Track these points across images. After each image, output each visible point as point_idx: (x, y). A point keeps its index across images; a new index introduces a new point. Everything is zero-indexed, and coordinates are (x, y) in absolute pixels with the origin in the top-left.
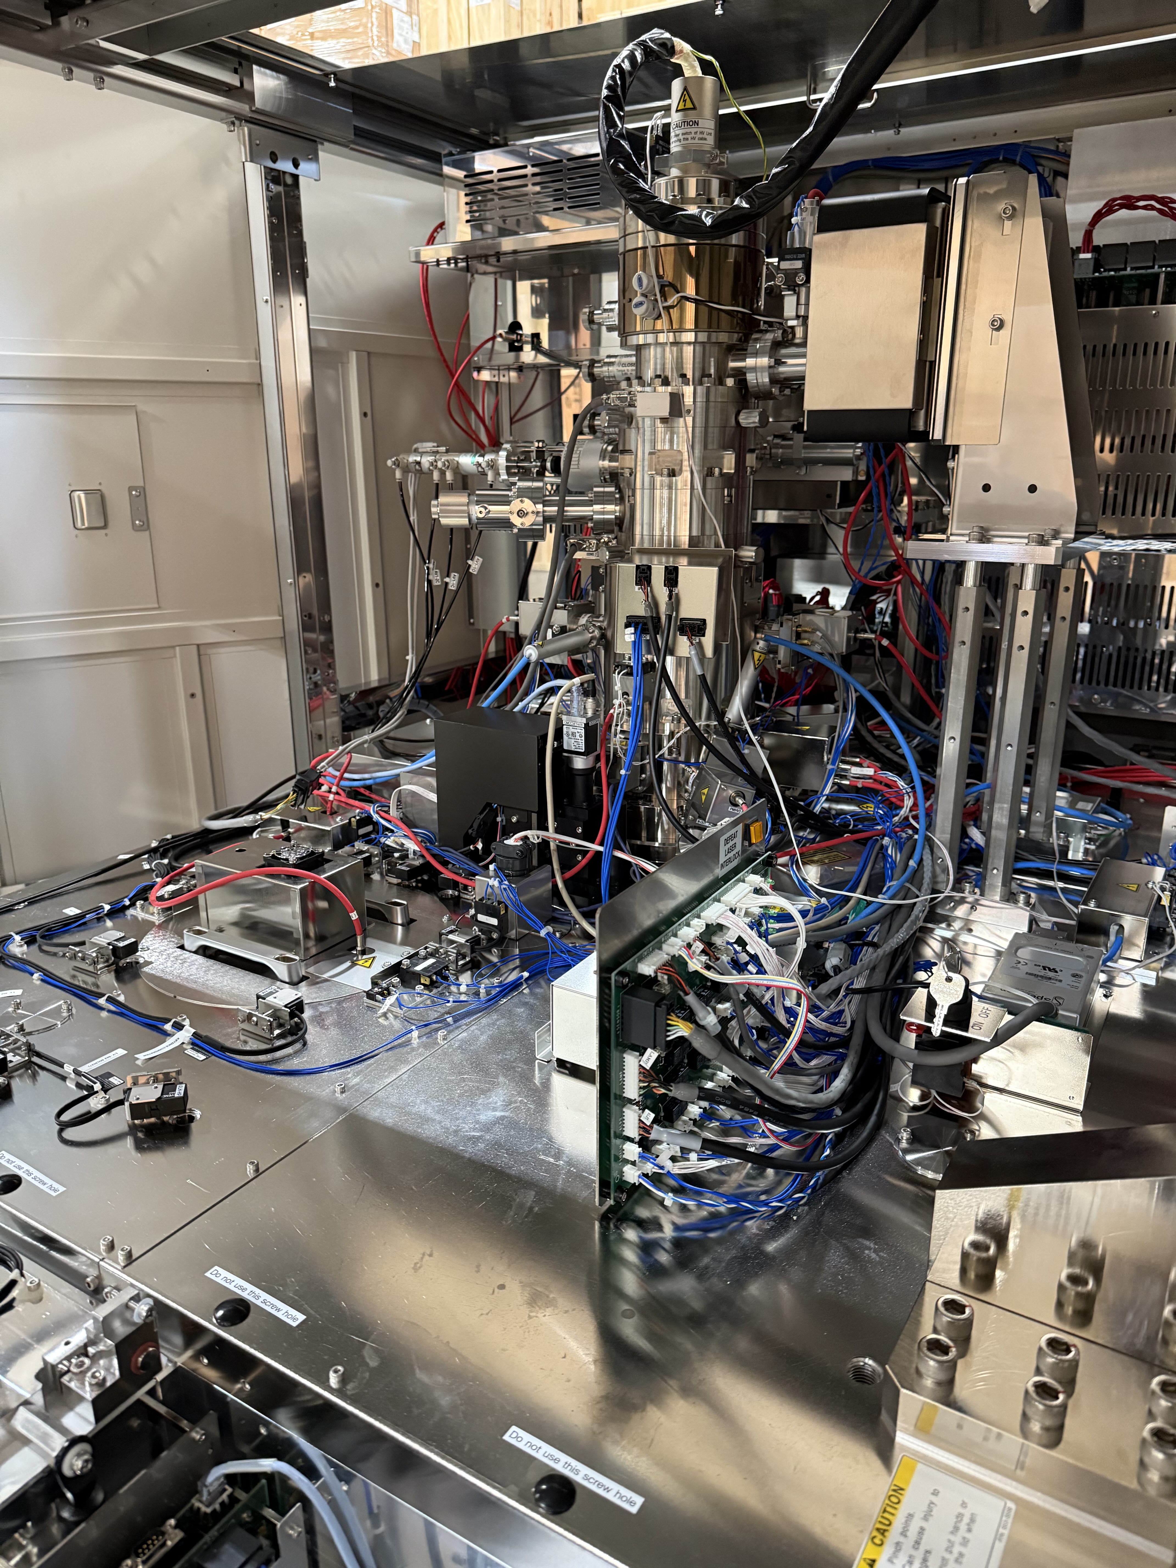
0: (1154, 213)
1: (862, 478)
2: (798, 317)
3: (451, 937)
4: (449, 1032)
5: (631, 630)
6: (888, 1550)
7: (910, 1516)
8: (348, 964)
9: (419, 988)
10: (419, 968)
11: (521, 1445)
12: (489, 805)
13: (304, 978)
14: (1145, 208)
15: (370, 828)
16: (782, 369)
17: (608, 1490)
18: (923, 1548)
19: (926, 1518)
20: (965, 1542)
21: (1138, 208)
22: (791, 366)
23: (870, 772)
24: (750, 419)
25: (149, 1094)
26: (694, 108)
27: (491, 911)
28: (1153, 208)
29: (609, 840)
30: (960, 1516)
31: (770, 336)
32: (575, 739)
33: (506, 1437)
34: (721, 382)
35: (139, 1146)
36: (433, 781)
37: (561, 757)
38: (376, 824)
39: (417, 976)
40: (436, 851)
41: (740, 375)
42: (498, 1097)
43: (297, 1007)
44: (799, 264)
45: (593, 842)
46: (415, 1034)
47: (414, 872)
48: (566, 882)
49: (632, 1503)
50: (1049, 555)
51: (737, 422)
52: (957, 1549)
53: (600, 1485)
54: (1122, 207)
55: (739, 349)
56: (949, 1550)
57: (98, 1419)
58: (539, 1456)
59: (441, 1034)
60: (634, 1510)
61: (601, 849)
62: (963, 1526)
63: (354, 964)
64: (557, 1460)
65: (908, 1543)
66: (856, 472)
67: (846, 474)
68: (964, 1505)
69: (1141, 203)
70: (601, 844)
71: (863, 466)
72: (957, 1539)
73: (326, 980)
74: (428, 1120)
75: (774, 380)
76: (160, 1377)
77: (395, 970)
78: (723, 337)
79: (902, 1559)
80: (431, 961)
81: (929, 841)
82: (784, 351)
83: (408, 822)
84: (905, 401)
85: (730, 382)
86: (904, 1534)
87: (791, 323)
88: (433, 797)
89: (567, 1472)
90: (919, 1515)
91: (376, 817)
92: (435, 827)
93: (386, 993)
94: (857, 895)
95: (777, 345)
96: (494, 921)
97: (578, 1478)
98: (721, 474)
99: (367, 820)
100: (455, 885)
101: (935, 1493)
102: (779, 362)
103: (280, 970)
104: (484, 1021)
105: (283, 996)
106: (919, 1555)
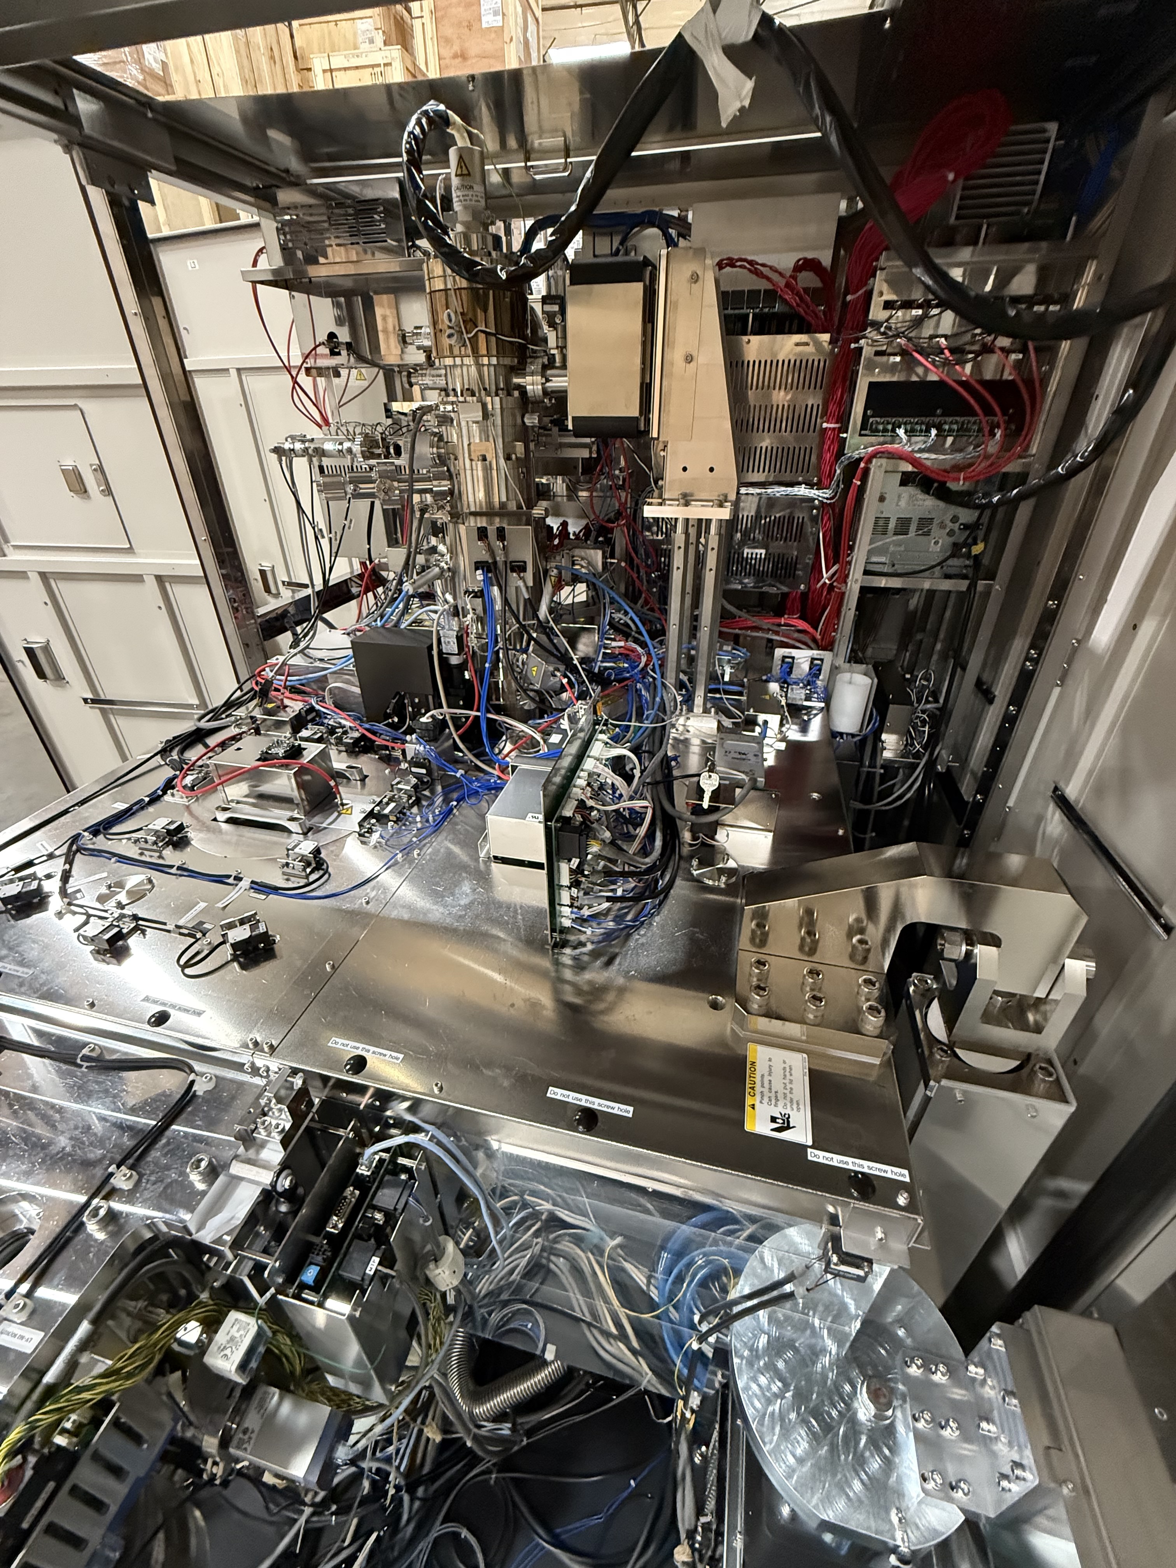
0: (745, 271)
1: (594, 455)
2: (557, 347)
3: (399, 786)
4: (420, 849)
5: (479, 572)
6: (758, 1097)
7: (763, 1076)
8: (336, 814)
9: (390, 824)
10: (386, 811)
11: (558, 1097)
12: (398, 693)
13: (310, 829)
14: (740, 267)
15: (314, 714)
16: (548, 384)
17: (613, 1108)
18: (773, 1091)
19: (770, 1075)
20: (791, 1082)
21: (736, 267)
22: (557, 382)
23: (622, 644)
24: (531, 420)
25: (241, 933)
26: (469, 174)
27: (418, 765)
28: (745, 267)
29: (483, 708)
30: (784, 1068)
31: (540, 361)
32: (451, 646)
33: (548, 1095)
34: (509, 394)
35: (243, 967)
36: (355, 680)
37: (444, 660)
38: (318, 712)
39: (386, 816)
40: (367, 726)
41: (522, 389)
42: (466, 887)
43: (317, 852)
44: (556, 308)
45: (472, 710)
46: (400, 855)
47: (357, 741)
48: (460, 737)
49: (628, 1112)
50: (725, 513)
51: (523, 422)
52: (789, 1086)
53: (608, 1107)
54: (727, 265)
55: (520, 369)
56: (785, 1088)
57: (285, 1149)
58: (570, 1100)
59: (416, 852)
60: (630, 1115)
61: (478, 714)
62: (788, 1074)
63: (340, 814)
64: (580, 1100)
65: (766, 1090)
66: (591, 453)
67: (585, 453)
68: (784, 1062)
69: (739, 264)
70: (478, 710)
71: (595, 448)
72: (787, 1081)
73: (325, 828)
74: (429, 911)
75: (545, 392)
76: (314, 1110)
77: (371, 815)
78: (507, 361)
79: (766, 1100)
80: (392, 805)
81: (663, 684)
82: (549, 372)
83: (340, 706)
84: (634, 412)
85: (516, 394)
86: (763, 1086)
87: (553, 352)
88: (358, 690)
89: (588, 1105)
90: (766, 1074)
91: (317, 707)
92: (363, 711)
93: (370, 831)
94: (632, 724)
95: (545, 367)
96: (424, 771)
97: (596, 1107)
98: (517, 458)
99: (312, 709)
100: (386, 748)
101: (770, 1060)
102: (548, 380)
103: (293, 826)
104: (439, 839)
105: (307, 847)
106: (773, 1095)
